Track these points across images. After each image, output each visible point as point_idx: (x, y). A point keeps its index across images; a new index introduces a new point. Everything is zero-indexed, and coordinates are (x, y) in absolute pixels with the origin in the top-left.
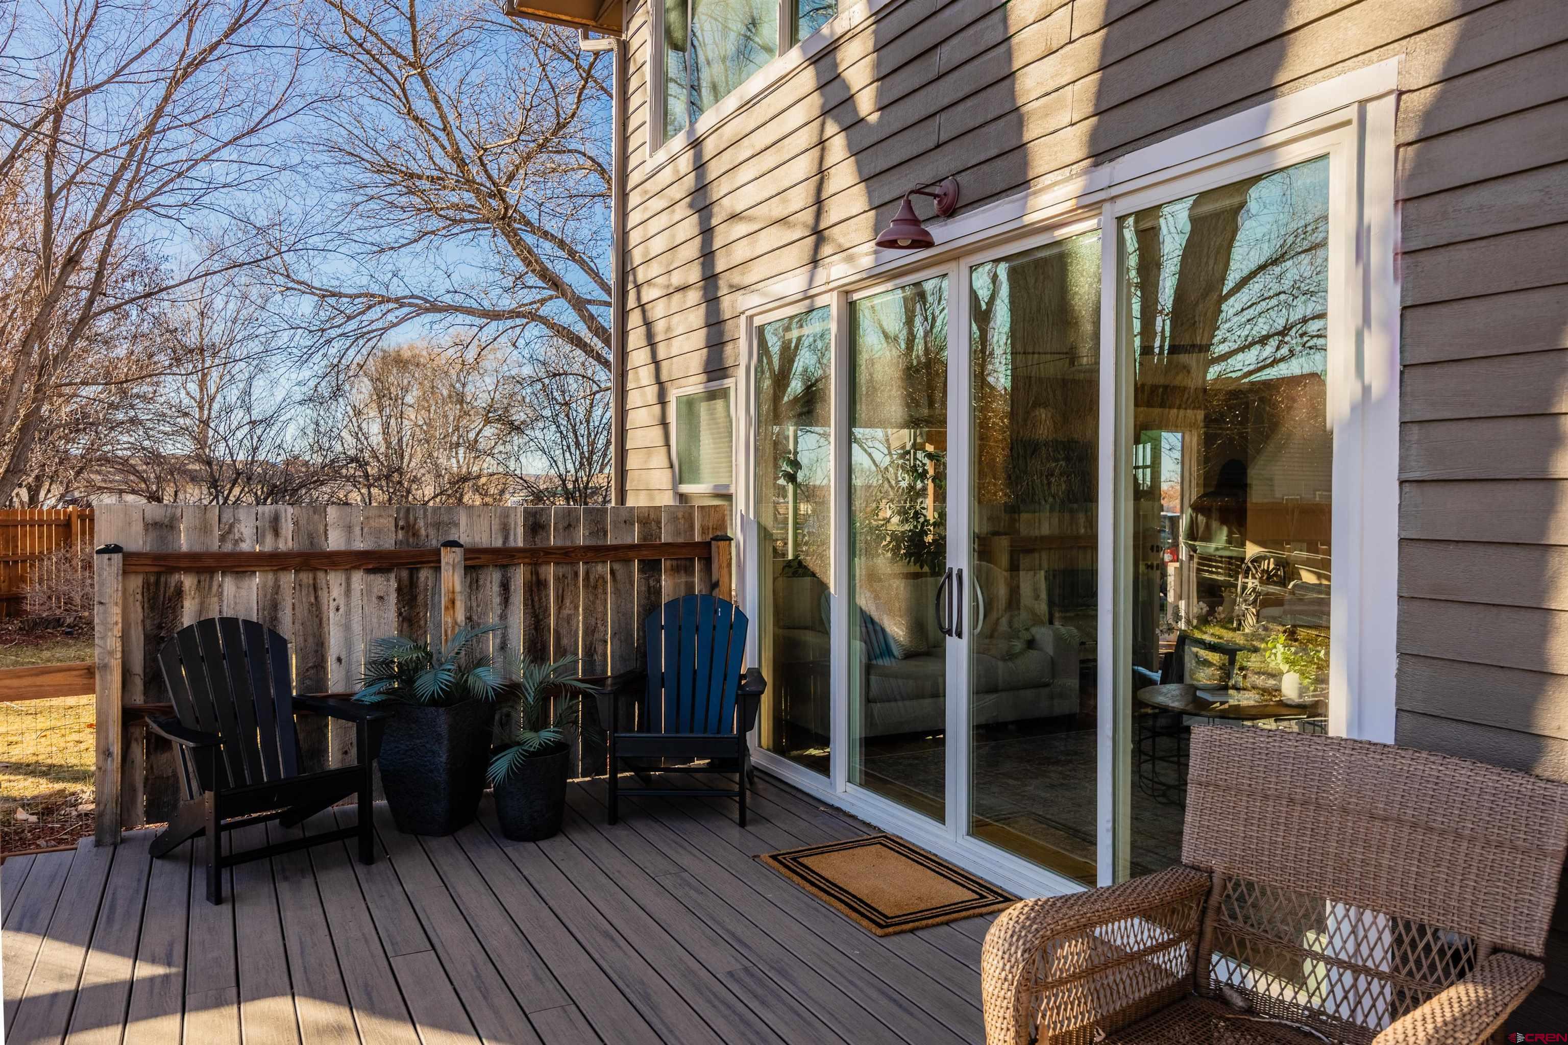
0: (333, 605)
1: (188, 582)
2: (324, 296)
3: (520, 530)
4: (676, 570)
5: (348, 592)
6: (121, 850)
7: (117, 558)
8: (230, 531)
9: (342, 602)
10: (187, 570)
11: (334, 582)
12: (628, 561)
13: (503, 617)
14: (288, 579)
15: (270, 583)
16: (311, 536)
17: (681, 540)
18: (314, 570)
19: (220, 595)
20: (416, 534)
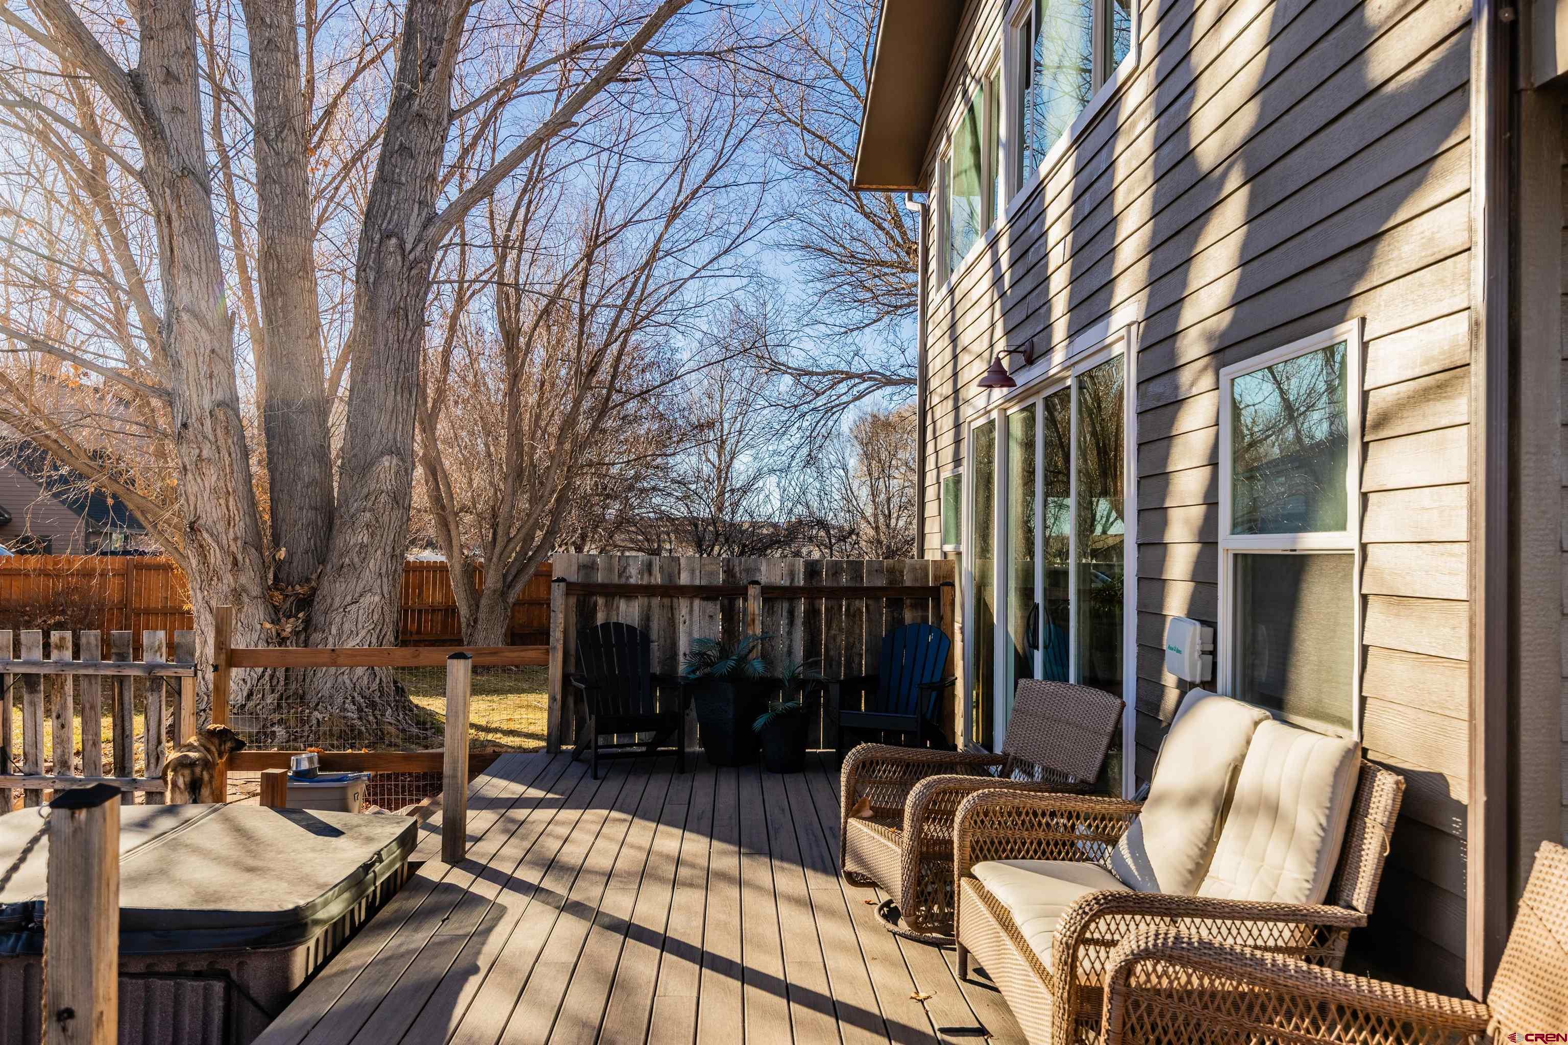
0: (682, 619)
1: (601, 601)
2: (800, 375)
3: (802, 576)
4: (914, 606)
5: (691, 611)
6: (559, 757)
7: (562, 585)
8: (624, 571)
9: (687, 618)
10: (601, 594)
11: (683, 607)
12: (878, 599)
13: (790, 633)
14: (656, 601)
15: (646, 603)
16: (670, 576)
17: (918, 585)
18: (671, 597)
19: (618, 608)
20: (734, 576)
